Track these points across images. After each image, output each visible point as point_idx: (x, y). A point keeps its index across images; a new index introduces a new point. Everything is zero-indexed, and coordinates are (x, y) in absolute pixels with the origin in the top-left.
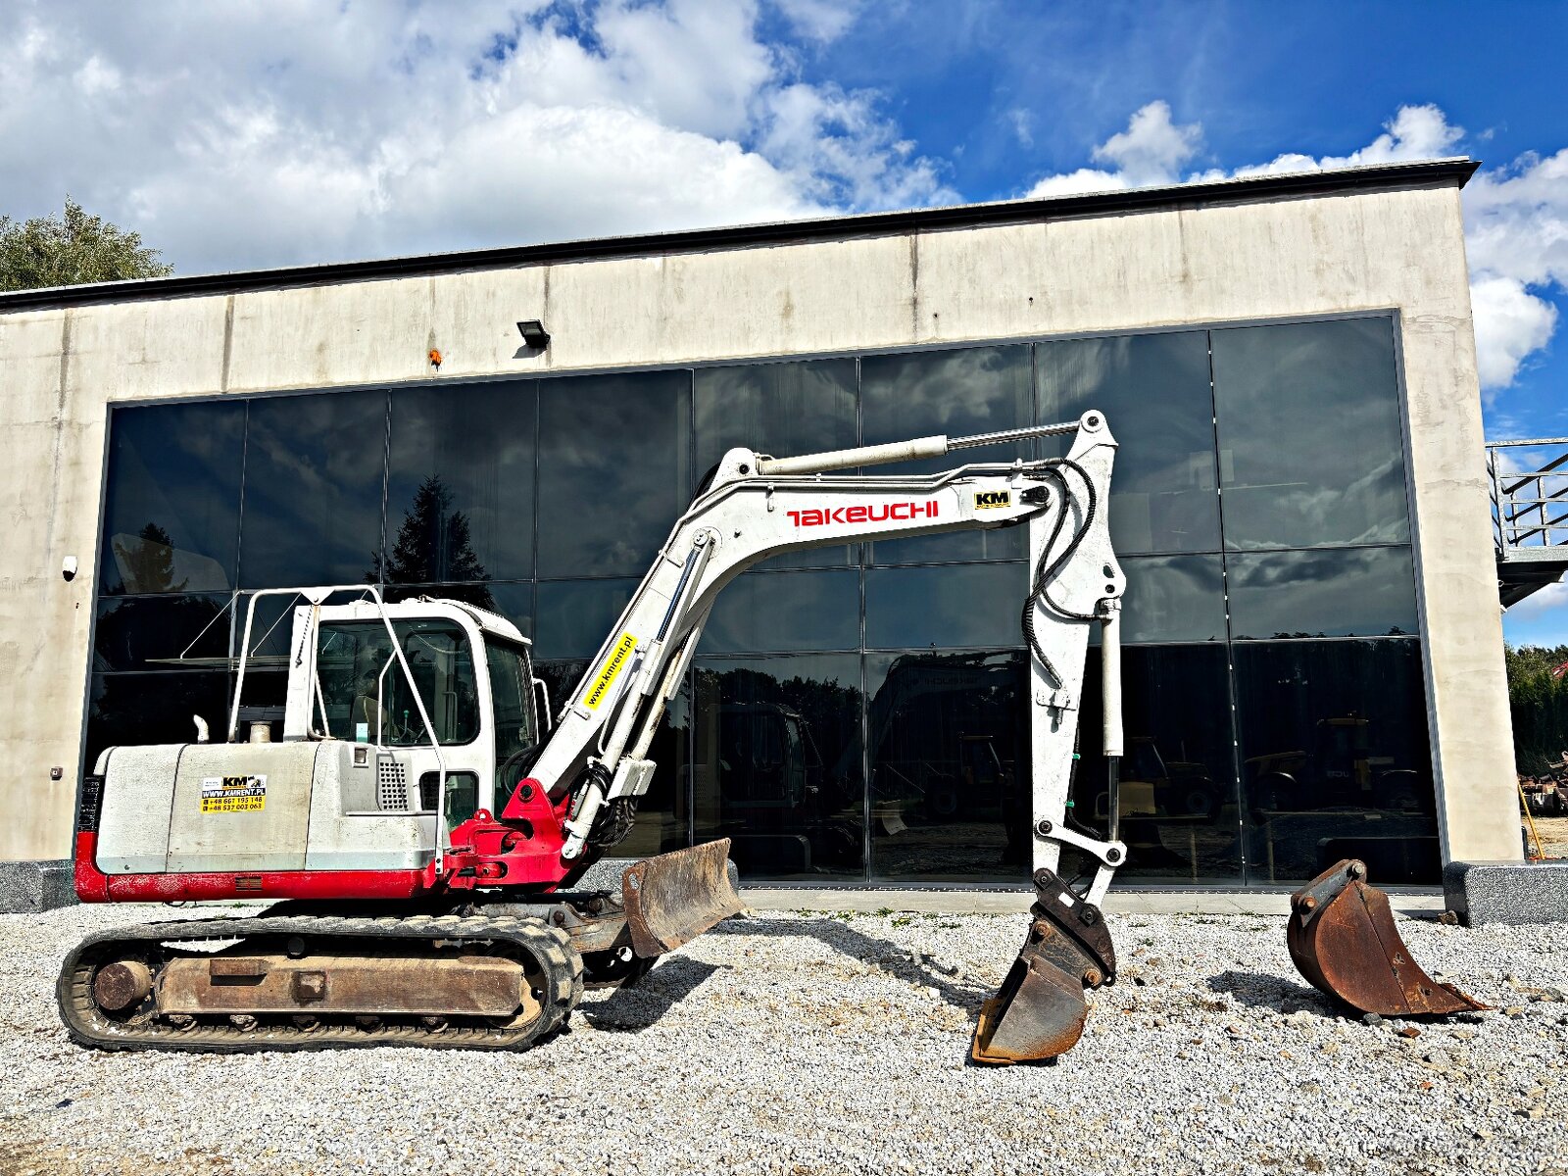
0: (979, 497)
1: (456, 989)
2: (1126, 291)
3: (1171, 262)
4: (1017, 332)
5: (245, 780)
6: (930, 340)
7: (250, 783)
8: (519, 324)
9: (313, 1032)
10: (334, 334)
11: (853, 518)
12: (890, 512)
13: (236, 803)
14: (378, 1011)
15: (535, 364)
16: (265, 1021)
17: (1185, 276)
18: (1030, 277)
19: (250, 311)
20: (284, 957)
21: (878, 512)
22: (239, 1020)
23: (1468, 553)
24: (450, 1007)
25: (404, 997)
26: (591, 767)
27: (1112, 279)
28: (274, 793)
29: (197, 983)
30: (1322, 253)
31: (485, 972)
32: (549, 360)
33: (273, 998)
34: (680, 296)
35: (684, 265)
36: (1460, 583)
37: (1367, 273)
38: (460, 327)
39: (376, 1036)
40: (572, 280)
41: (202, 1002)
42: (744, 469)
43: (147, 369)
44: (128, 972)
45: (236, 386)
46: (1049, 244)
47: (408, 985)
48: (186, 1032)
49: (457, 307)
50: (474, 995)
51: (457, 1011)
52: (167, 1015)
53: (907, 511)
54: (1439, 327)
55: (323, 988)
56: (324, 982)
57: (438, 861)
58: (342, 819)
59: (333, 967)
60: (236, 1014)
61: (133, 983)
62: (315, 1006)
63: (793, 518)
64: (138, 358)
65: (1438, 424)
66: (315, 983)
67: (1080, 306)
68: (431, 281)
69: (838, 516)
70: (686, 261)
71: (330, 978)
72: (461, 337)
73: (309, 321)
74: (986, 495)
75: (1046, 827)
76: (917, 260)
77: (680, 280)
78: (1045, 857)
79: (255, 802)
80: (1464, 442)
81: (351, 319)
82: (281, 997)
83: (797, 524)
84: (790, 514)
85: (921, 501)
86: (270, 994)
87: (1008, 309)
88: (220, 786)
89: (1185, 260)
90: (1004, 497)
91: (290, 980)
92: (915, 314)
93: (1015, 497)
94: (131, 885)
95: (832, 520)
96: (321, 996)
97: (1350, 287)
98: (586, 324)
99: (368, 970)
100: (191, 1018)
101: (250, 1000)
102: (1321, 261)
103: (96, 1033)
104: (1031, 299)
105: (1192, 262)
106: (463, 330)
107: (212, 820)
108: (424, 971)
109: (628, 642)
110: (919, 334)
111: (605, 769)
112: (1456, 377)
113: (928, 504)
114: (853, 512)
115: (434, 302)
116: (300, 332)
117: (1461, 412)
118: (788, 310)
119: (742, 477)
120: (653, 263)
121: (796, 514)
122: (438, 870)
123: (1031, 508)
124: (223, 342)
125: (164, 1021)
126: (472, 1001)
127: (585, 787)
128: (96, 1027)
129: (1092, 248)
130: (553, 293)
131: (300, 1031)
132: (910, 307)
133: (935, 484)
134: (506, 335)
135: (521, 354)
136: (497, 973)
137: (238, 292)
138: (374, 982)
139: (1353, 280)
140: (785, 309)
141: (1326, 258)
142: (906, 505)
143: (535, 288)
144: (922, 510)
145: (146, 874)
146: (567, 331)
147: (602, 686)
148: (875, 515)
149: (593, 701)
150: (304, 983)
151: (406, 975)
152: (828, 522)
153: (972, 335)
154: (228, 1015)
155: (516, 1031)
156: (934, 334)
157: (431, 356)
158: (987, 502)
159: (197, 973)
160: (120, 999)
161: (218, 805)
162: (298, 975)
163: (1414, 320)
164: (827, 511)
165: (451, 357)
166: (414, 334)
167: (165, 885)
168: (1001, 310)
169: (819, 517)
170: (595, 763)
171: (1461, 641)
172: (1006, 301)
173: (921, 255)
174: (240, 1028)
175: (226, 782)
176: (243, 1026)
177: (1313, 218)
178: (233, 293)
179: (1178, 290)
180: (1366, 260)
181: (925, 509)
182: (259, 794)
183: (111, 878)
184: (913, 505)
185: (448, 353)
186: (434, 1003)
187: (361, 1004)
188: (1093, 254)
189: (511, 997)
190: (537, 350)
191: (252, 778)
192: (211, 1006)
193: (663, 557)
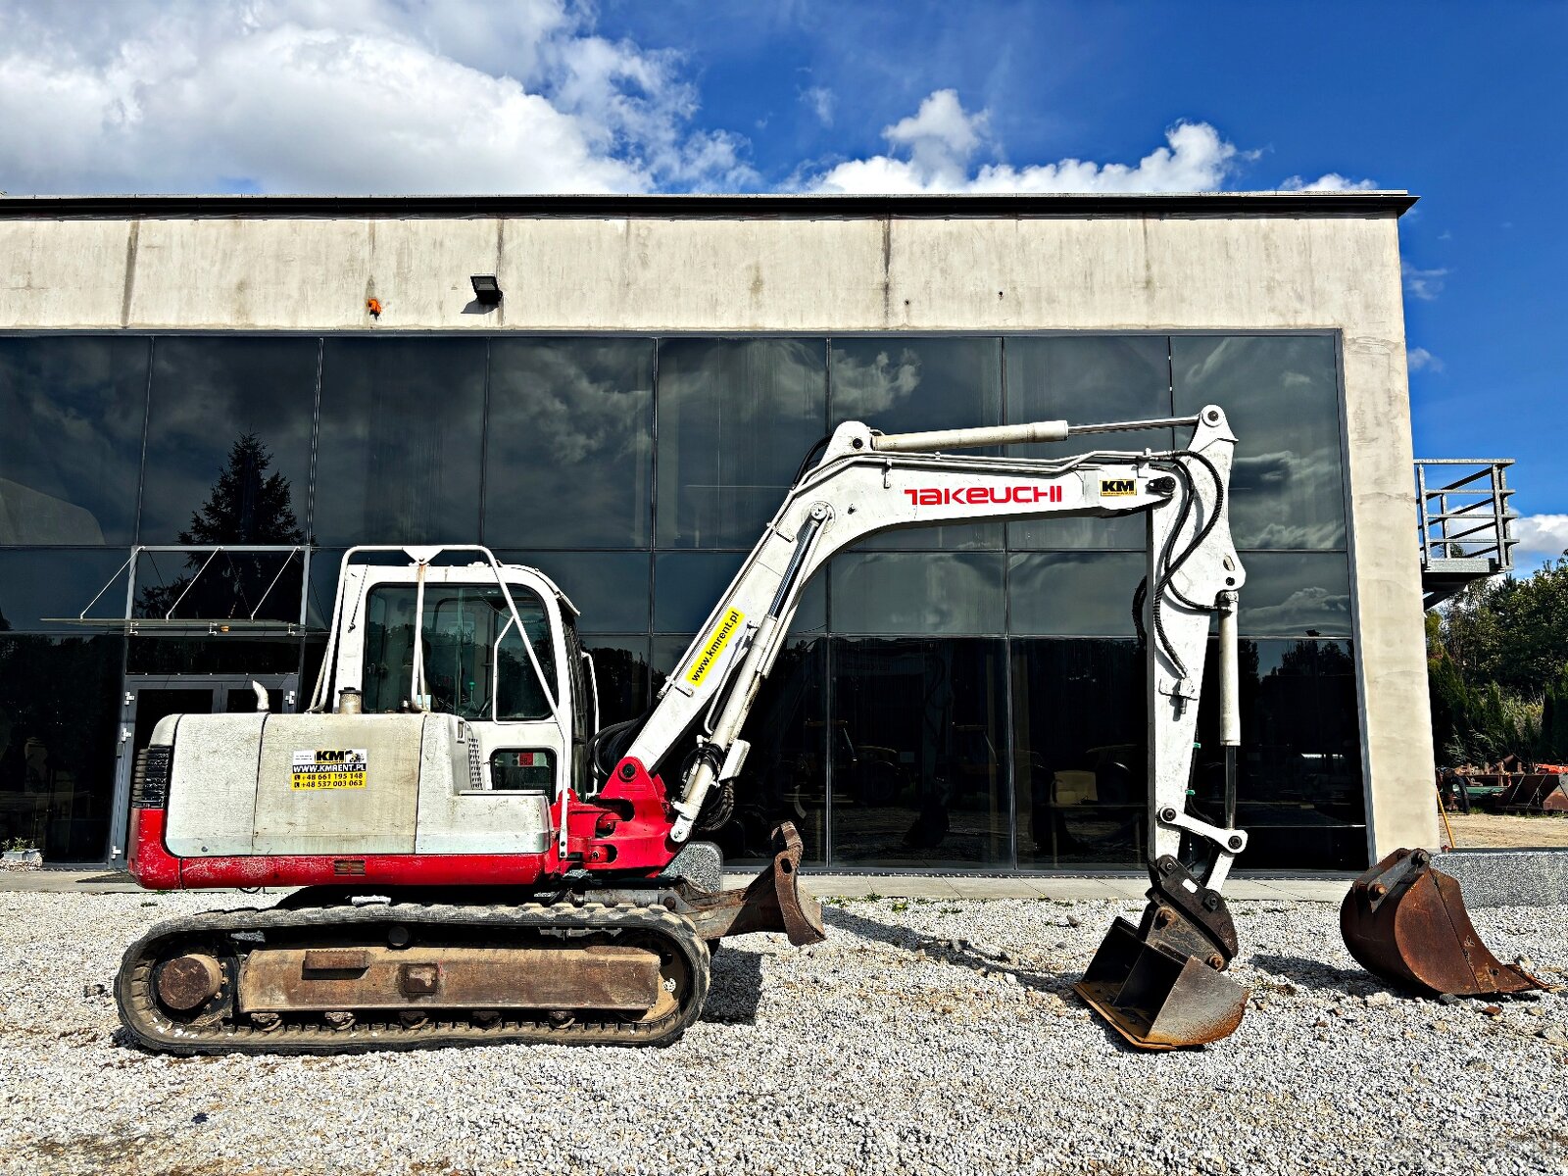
0: (1105, 483)
1: (585, 979)
2: (1092, 293)
3: (1136, 268)
4: (986, 325)
5: (341, 755)
6: (902, 326)
7: (348, 758)
8: (472, 278)
9: (419, 1029)
10: (257, 273)
11: (973, 499)
12: (1012, 494)
13: (333, 779)
14: (499, 1006)
15: (485, 322)
16: (366, 1018)
17: (1148, 283)
18: (1000, 271)
19: (158, 240)
20: (384, 949)
21: (1000, 494)
22: (337, 1017)
23: (1397, 562)
24: (581, 999)
25: (528, 991)
26: (700, 746)
27: (1080, 279)
28: (378, 769)
29: (285, 978)
30: (1274, 270)
31: (622, 964)
32: (501, 317)
33: (377, 993)
34: (644, 263)
35: (649, 230)
36: (1389, 590)
37: (1313, 293)
38: (402, 276)
39: (494, 1032)
40: (527, 236)
41: (291, 998)
42: (857, 443)
43: (32, 296)
44: (201, 966)
45: (139, 321)
46: (1020, 241)
47: (531, 978)
48: (268, 1032)
49: (400, 254)
50: (607, 987)
51: (587, 1005)
52: (249, 1013)
53: (1030, 495)
54: (1377, 349)
55: (435, 982)
56: (436, 975)
57: (563, 844)
58: (457, 798)
59: (445, 959)
60: (332, 1011)
61: (206, 978)
62: (426, 1001)
63: (910, 496)
64: (22, 283)
65: (1373, 440)
66: (427, 976)
67: (1048, 303)
68: (370, 224)
69: (958, 496)
70: (652, 227)
71: (443, 971)
72: (404, 287)
73: (227, 256)
74: (1112, 483)
75: (1170, 814)
76: (889, 246)
77: (645, 245)
78: (1166, 844)
79: (354, 779)
80: (1396, 459)
81: (278, 257)
82: (385, 992)
83: (914, 502)
84: (907, 492)
85: (1044, 485)
86: (372, 988)
87: (978, 301)
88: (313, 762)
89: (1148, 267)
90: (1130, 485)
91: (396, 973)
92: (887, 299)
93: (1140, 486)
94: (210, 869)
95: (952, 500)
96: (433, 990)
97: (1298, 306)
98: (542, 283)
99: (486, 962)
100: (277, 1016)
101: (350, 995)
102: (1273, 279)
103: (162, 1036)
104: (1001, 293)
105: (1155, 269)
106: (406, 280)
107: (305, 797)
108: (551, 963)
109: (734, 617)
110: (890, 320)
111: (719, 749)
112: (1390, 397)
113: (1052, 488)
114: (973, 493)
115: (374, 247)
116: (216, 268)
117: (1394, 430)
118: (757, 286)
119: (856, 451)
120: (618, 224)
121: (914, 492)
122: (563, 854)
123: (1157, 498)
124: (124, 272)
125: (241, 1020)
126: (605, 994)
127: (696, 766)
128: (161, 1029)
129: (1061, 248)
130: (507, 248)
131: (405, 1028)
132: (882, 293)
133: (1060, 469)
134: (454, 288)
135: (469, 309)
136: (632, 964)
137: (144, 218)
138: (491, 974)
139: (1300, 298)
140: (754, 284)
141: (1277, 276)
142: (1028, 489)
143: (487, 242)
144: (1045, 494)
145: (227, 857)
146: (521, 289)
147: (706, 661)
148: (996, 497)
149: (696, 677)
150: (412, 975)
151: (530, 968)
152: (947, 502)
153: (943, 325)
154: (323, 1012)
155: (651, 1025)
156: (905, 321)
157: (370, 305)
158: (1113, 490)
159: (285, 967)
160: (190, 998)
161: (311, 781)
162: (405, 968)
163: (1354, 341)
164: (947, 491)
165: (391, 306)
166: (350, 280)
167: (250, 869)
168: (971, 302)
169: (937, 497)
170: (704, 743)
171: (1389, 643)
172: (976, 293)
173: (894, 240)
174: (334, 1026)
175: (320, 756)
176: (339, 1024)
177: (1266, 237)
178: (138, 218)
179: (1142, 296)
180: (1313, 282)
181: (1049, 494)
182: (359, 770)
183: (185, 861)
184: (1036, 489)
185: (389, 303)
186: (563, 998)
187: (479, 998)
188: (1061, 255)
189: (649, 989)
190: (488, 307)
191: (350, 752)
192: (303, 1003)
193: (772, 531)
